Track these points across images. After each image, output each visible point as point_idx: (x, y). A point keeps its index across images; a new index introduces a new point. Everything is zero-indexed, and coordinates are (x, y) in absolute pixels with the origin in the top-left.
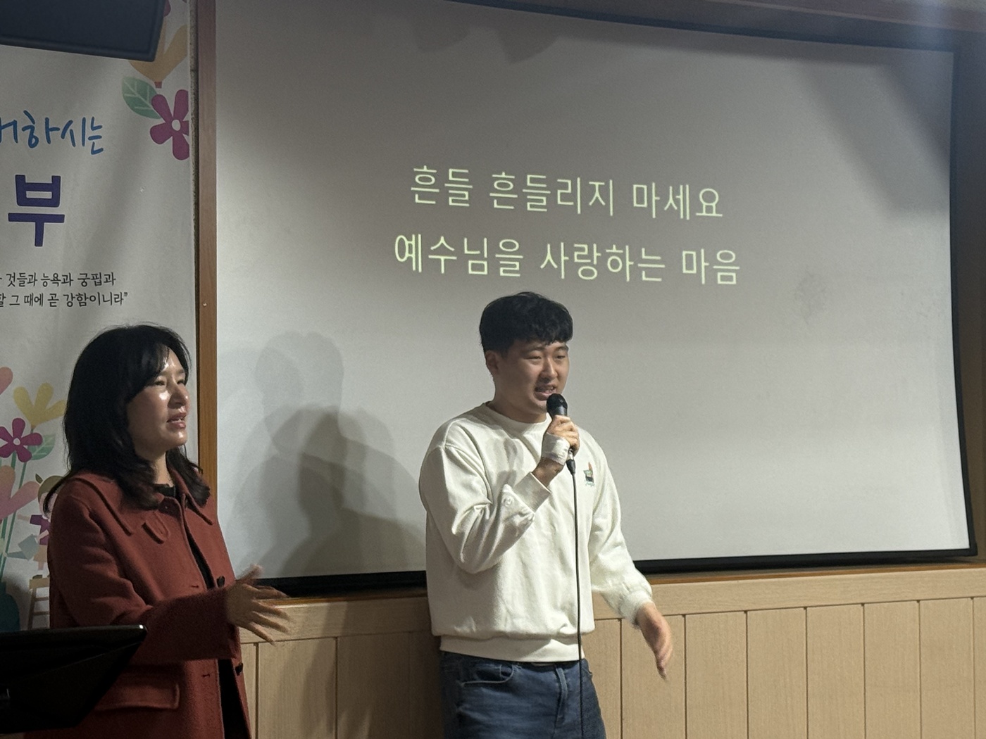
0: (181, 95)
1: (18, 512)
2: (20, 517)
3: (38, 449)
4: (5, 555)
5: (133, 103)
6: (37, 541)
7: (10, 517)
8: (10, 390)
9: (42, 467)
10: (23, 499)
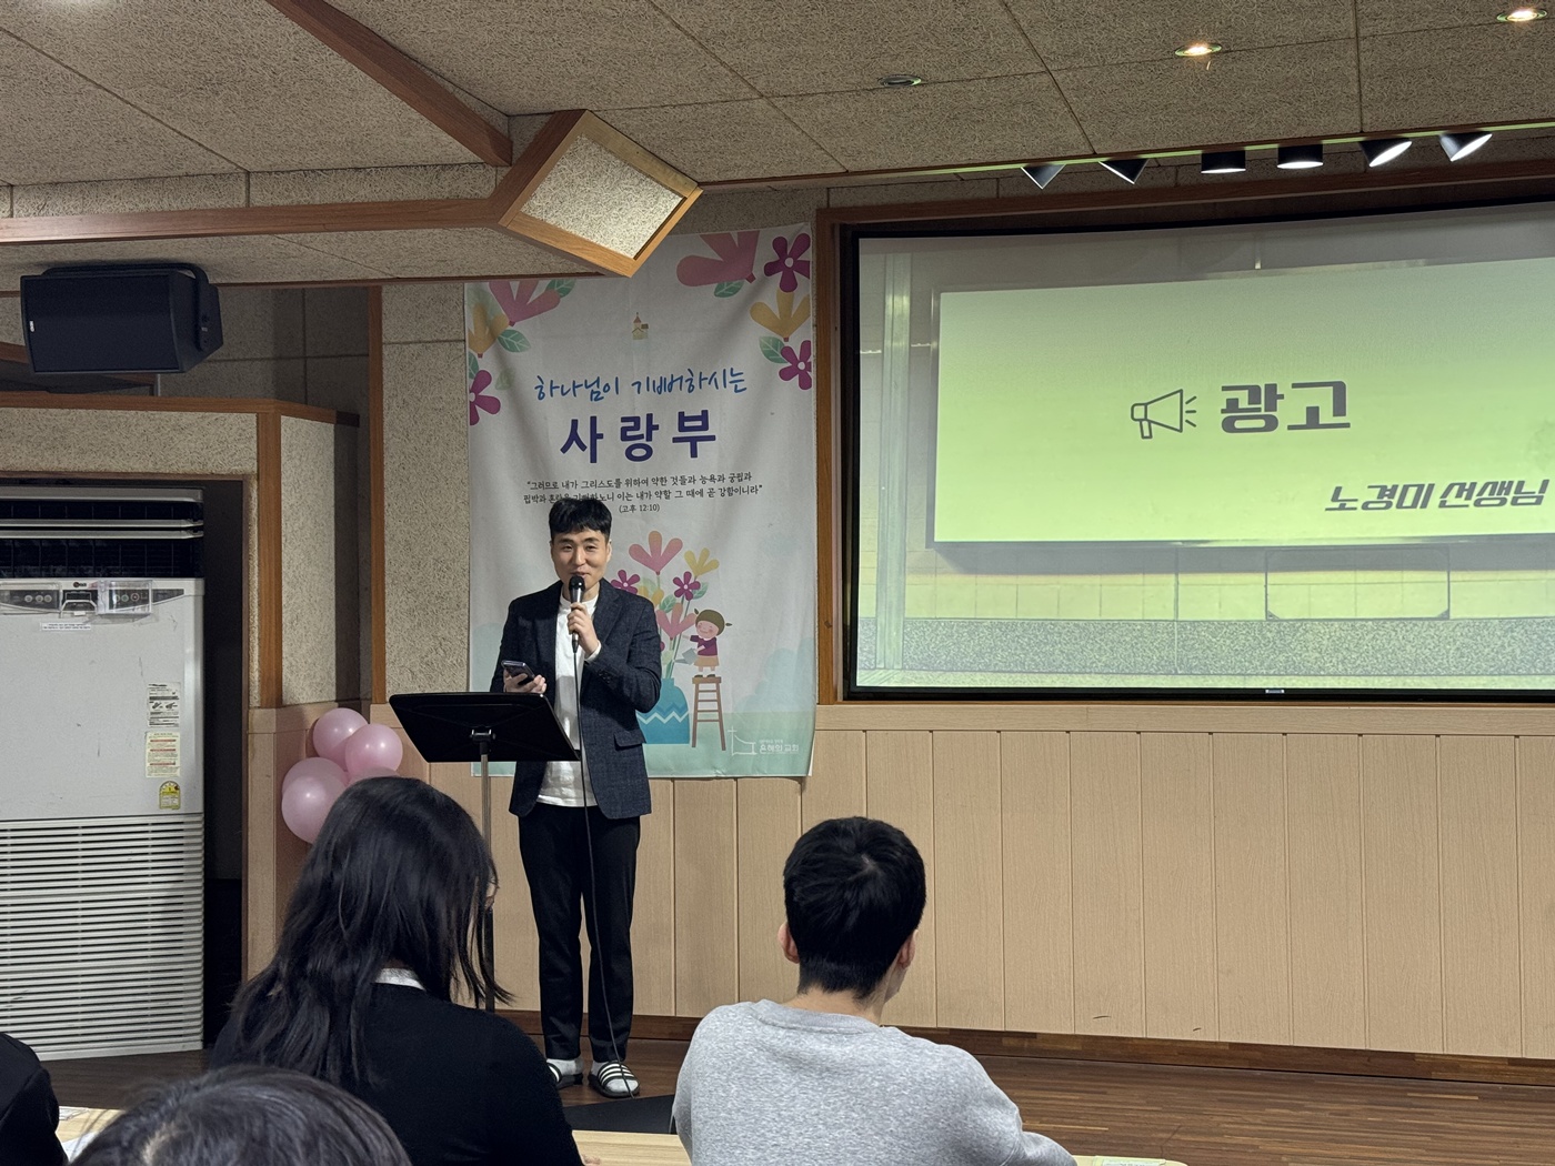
0: (806, 346)
1: (682, 633)
3: (697, 591)
4: (674, 661)
5: (769, 355)
6: (696, 652)
7: (678, 636)
8: (682, 553)
9: (699, 604)
10: (686, 626)
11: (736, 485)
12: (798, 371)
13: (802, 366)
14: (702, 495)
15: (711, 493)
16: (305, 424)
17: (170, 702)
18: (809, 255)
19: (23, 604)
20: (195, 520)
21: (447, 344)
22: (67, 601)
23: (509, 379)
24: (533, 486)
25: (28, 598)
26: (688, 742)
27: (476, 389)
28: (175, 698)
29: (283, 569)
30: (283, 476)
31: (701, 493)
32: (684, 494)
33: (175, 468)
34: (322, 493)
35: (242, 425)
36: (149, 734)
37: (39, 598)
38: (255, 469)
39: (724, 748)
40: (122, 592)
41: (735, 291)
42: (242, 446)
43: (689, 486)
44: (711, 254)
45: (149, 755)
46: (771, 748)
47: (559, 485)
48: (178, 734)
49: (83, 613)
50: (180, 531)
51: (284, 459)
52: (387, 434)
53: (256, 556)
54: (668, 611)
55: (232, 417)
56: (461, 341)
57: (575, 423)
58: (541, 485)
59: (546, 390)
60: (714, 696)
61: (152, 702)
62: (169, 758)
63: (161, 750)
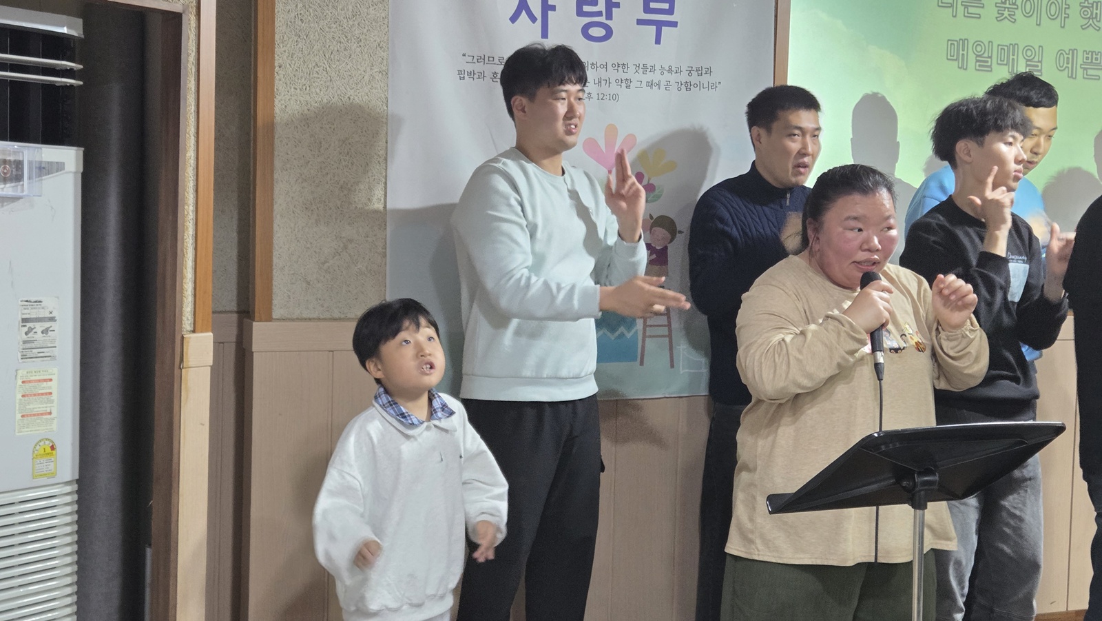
6: (647, 261)
8: (635, 151)
9: (654, 209)
11: (694, 79)
14: (659, 88)
15: (668, 85)
17: (47, 325)
24: (470, 59)
26: (634, 359)
28: (52, 319)
31: (659, 85)
32: (643, 84)
36: (20, 373)
39: (672, 366)
45: (20, 404)
48: (55, 371)
58: (481, 59)
61: (24, 326)
62: (45, 405)
63: (35, 395)
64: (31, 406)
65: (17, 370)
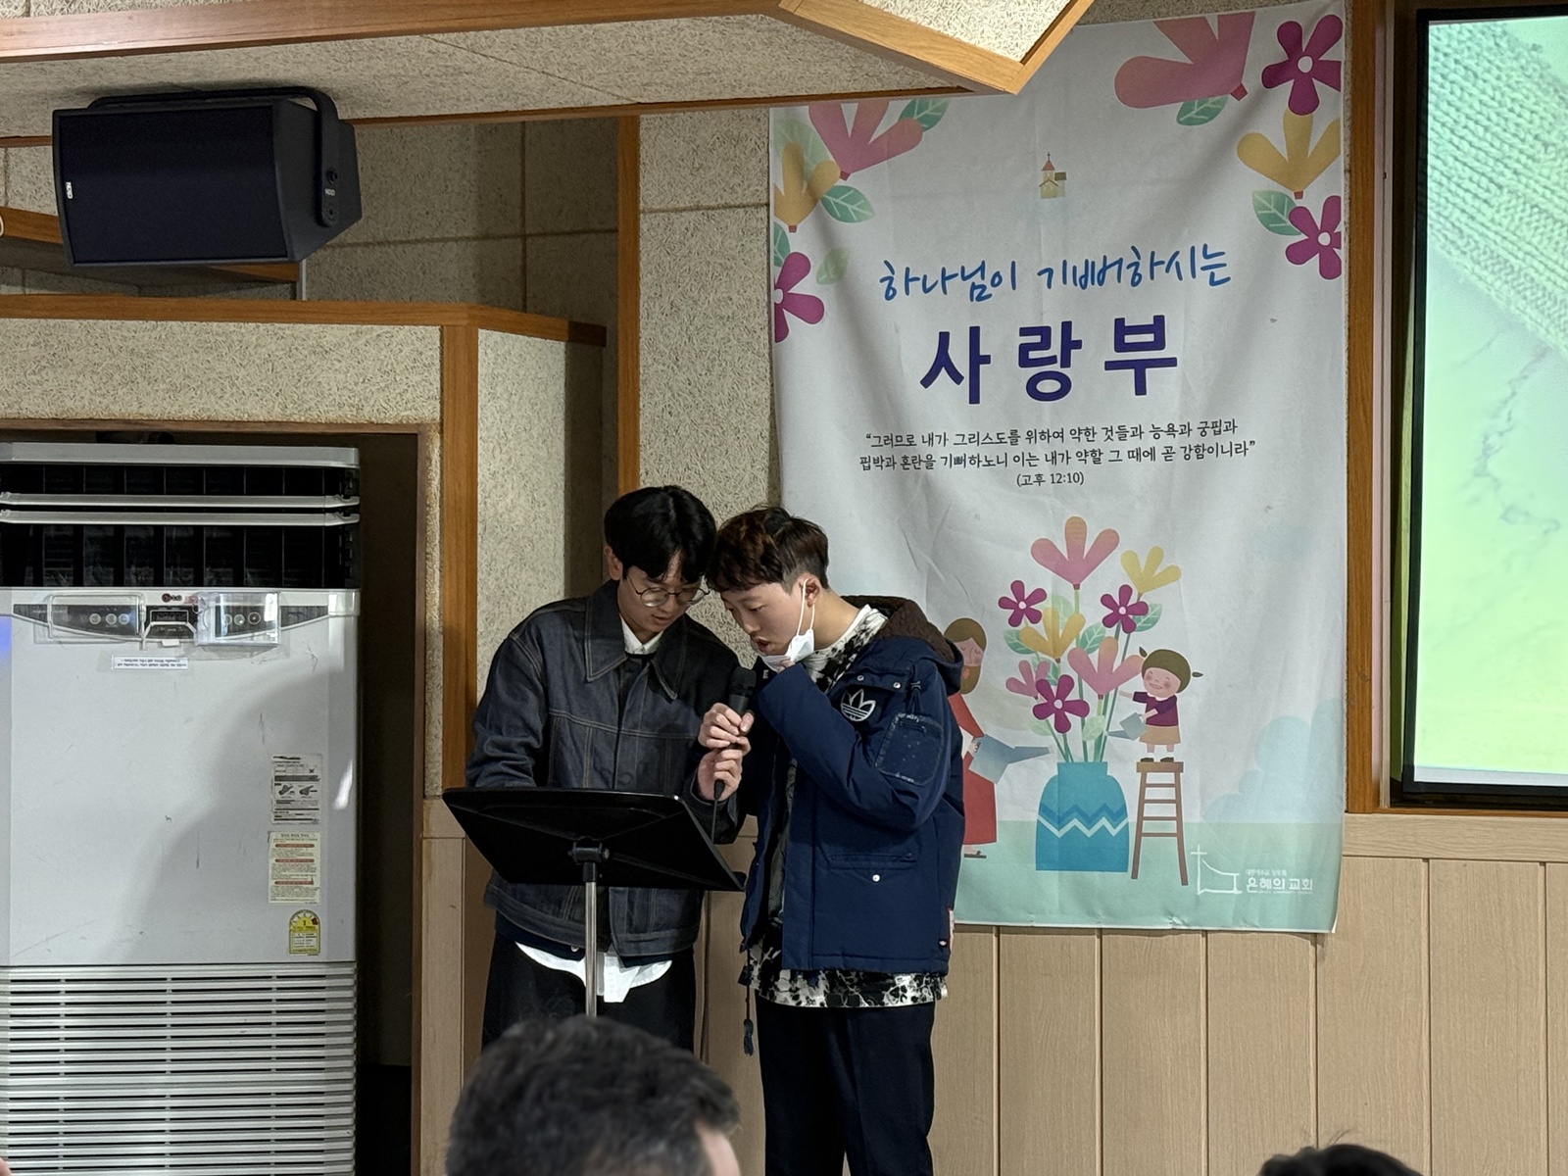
0: (1332, 204)
1: (1119, 688)
2: (1123, 694)
3: (1143, 619)
4: (1105, 731)
5: (1269, 221)
6: (1143, 720)
7: (1112, 692)
8: (1117, 554)
9: (1147, 640)
10: (1125, 675)
11: (1210, 440)
12: (1320, 248)
13: (1324, 239)
14: (1153, 458)
15: (1169, 453)
16: (517, 343)
17: (307, 784)
18: (1339, 52)
19: (89, 627)
20: (347, 497)
21: (741, 211)
22: (153, 624)
23: (838, 267)
24: (875, 441)
25: (95, 619)
26: (1125, 870)
27: (784, 283)
28: (314, 779)
29: (480, 575)
30: (480, 425)
31: (1152, 453)
32: (1124, 455)
33: (313, 416)
34: (543, 453)
35: (418, 344)
36: (273, 835)
37: (111, 620)
38: (437, 415)
39: (1185, 882)
40: (233, 611)
41: (1211, 114)
42: (418, 378)
43: (1132, 443)
44: (1171, 53)
45: (273, 869)
46: (1266, 883)
47: (917, 440)
48: (318, 835)
49: (175, 642)
50: (324, 513)
51: (482, 400)
52: (645, 358)
53: (436, 554)
54: (1092, 650)
55: (403, 332)
56: (762, 205)
57: (944, 338)
58: (888, 440)
59: (899, 284)
60: (1170, 794)
61: (280, 784)
62: (304, 873)
63: (292, 861)
64: (287, 873)
65: (269, 833)
